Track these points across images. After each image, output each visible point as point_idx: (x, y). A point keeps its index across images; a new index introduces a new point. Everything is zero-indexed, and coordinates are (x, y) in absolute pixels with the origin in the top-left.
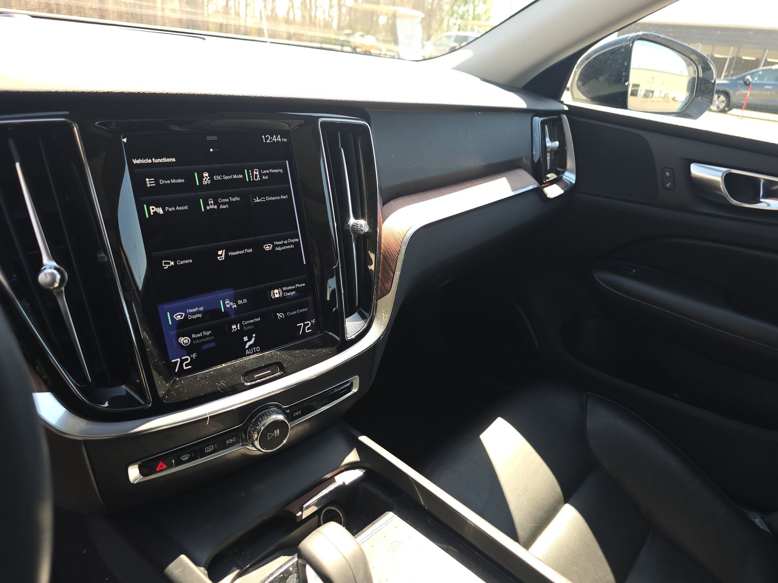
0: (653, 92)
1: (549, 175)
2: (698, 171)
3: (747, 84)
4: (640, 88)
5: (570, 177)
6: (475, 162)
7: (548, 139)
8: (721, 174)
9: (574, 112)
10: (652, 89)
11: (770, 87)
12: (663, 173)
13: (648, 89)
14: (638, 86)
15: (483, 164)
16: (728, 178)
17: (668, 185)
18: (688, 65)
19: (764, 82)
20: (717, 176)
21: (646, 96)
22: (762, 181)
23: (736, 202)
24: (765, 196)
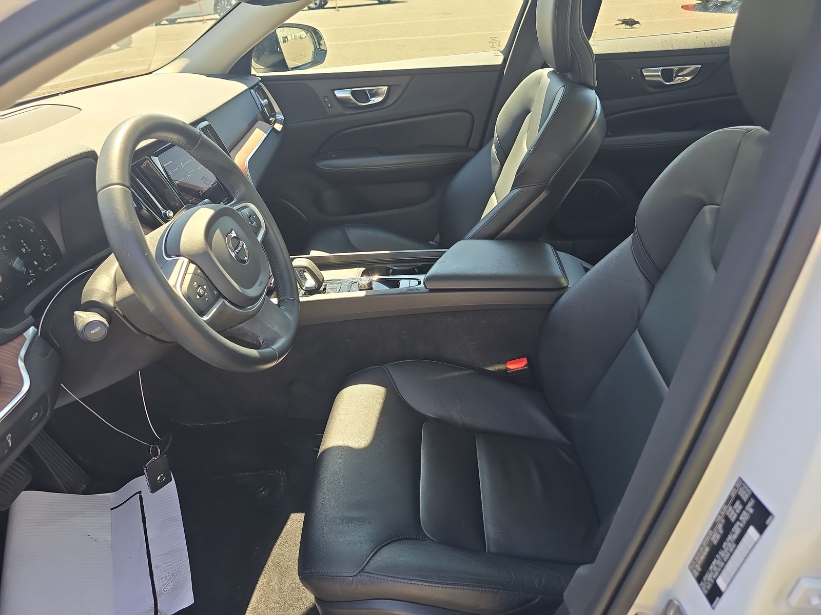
1: (271, 119)
2: (339, 94)
5: (280, 117)
6: (244, 125)
7: (261, 100)
8: (349, 92)
9: (264, 79)
12: (325, 101)
15: (247, 124)
16: (353, 93)
17: (329, 105)
18: (307, 33)
20: (348, 94)
22: (367, 91)
23: (360, 104)
24: (371, 97)
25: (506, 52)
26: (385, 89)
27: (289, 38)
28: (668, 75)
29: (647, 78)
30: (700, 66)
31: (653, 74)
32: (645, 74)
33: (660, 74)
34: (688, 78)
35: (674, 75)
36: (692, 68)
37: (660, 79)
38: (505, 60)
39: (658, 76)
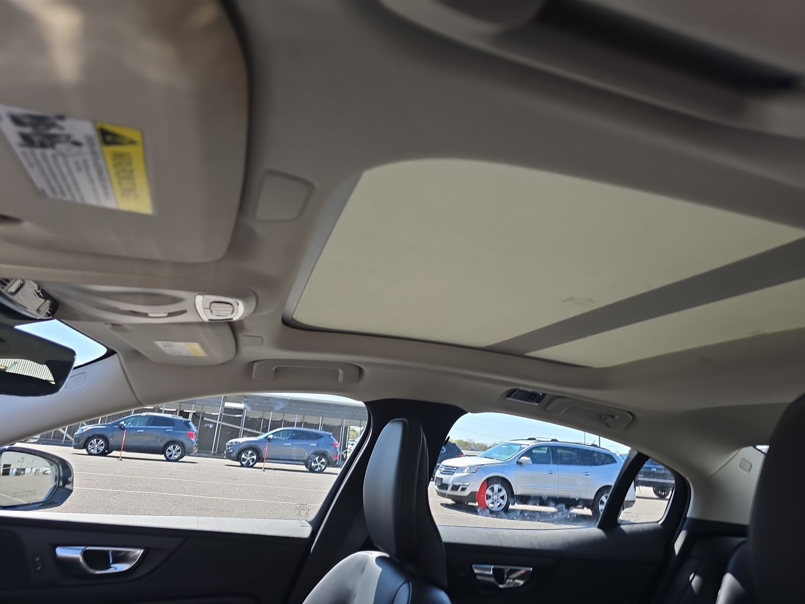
0: (24, 470)
2: (61, 552)
3: (122, 428)
4: (11, 468)
8: (80, 551)
10: (23, 467)
11: (142, 431)
12: (34, 560)
13: (19, 467)
14: (9, 466)
16: (85, 554)
17: (39, 567)
18: (51, 465)
19: (137, 427)
20: (77, 554)
21: (17, 474)
22: (110, 552)
23: (92, 571)
24: (114, 562)
25: (316, 524)
26: (139, 552)
27: (27, 471)
28: (499, 576)
29: (479, 578)
30: (531, 569)
31: (484, 571)
32: (476, 571)
33: (491, 572)
34: (521, 582)
35: (506, 577)
36: (523, 570)
37: (492, 580)
38: (314, 534)
39: (489, 576)
